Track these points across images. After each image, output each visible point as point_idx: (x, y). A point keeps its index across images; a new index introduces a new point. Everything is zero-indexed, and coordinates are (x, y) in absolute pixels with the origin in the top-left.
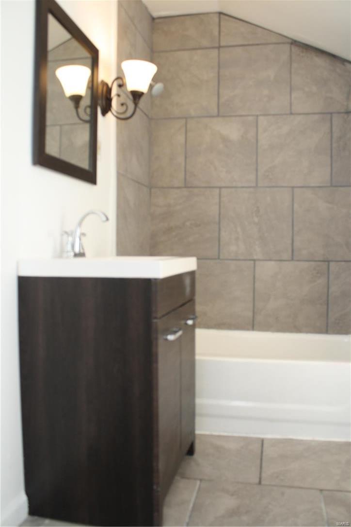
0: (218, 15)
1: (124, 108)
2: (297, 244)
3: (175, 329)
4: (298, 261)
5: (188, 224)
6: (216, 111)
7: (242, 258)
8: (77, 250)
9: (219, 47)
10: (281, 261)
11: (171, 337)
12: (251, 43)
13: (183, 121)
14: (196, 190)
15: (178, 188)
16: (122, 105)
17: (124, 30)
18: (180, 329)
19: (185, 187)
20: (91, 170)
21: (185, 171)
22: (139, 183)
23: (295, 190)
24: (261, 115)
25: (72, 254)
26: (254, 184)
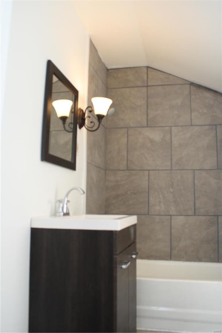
0: (146, 68)
1: (93, 124)
2: (198, 205)
3: (126, 261)
4: (198, 216)
5: (129, 192)
6: (146, 123)
7: (163, 214)
8: (65, 211)
9: (147, 86)
10: (188, 216)
11: (124, 267)
12: (166, 84)
13: (126, 129)
14: (134, 172)
15: (123, 170)
16: (91, 122)
17: (92, 78)
18: (129, 261)
19: (127, 170)
20: (73, 162)
21: (127, 160)
22: (99, 167)
23: (195, 171)
24: (173, 126)
25: (62, 214)
26: (170, 168)
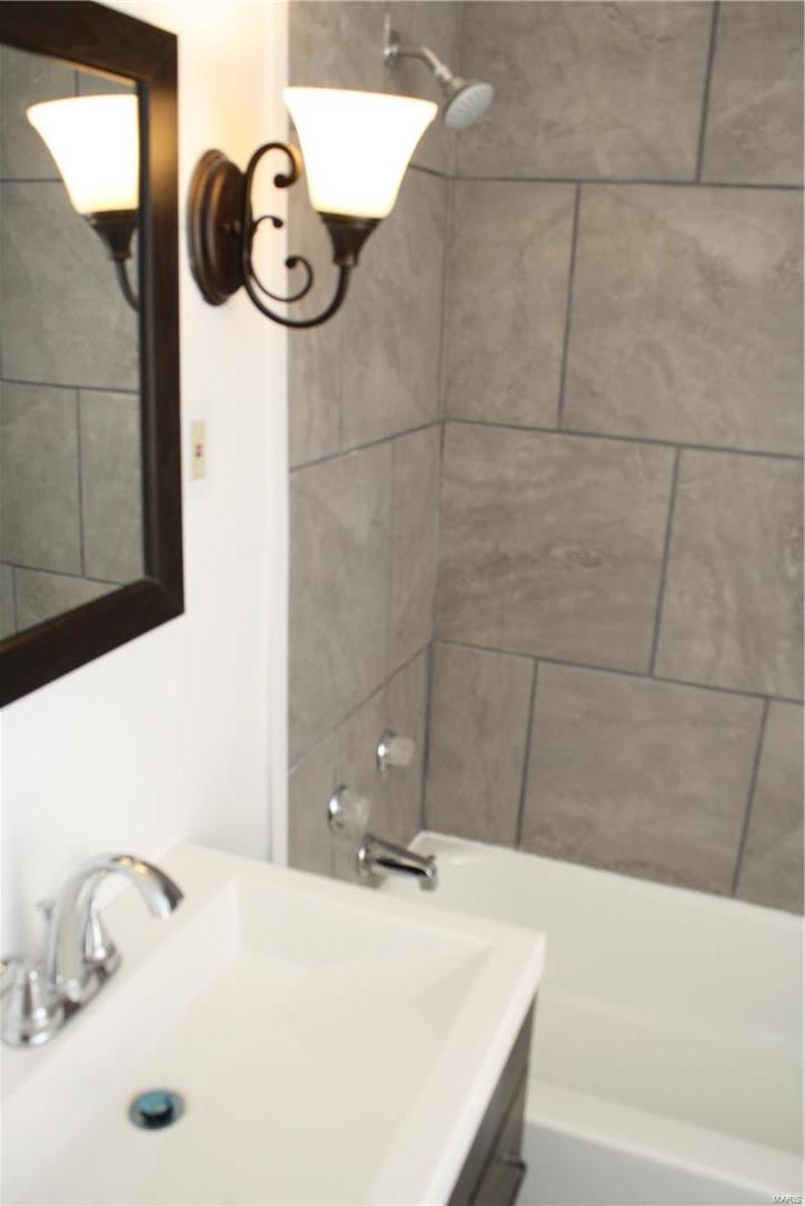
5: (559, 552)
7: (726, 684)
13: (569, 191)
14: (595, 445)
15: (538, 430)
16: (292, 262)
19: (560, 431)
21: (563, 376)
